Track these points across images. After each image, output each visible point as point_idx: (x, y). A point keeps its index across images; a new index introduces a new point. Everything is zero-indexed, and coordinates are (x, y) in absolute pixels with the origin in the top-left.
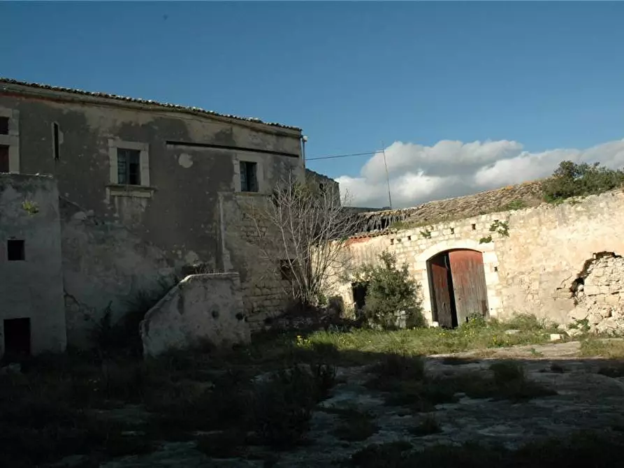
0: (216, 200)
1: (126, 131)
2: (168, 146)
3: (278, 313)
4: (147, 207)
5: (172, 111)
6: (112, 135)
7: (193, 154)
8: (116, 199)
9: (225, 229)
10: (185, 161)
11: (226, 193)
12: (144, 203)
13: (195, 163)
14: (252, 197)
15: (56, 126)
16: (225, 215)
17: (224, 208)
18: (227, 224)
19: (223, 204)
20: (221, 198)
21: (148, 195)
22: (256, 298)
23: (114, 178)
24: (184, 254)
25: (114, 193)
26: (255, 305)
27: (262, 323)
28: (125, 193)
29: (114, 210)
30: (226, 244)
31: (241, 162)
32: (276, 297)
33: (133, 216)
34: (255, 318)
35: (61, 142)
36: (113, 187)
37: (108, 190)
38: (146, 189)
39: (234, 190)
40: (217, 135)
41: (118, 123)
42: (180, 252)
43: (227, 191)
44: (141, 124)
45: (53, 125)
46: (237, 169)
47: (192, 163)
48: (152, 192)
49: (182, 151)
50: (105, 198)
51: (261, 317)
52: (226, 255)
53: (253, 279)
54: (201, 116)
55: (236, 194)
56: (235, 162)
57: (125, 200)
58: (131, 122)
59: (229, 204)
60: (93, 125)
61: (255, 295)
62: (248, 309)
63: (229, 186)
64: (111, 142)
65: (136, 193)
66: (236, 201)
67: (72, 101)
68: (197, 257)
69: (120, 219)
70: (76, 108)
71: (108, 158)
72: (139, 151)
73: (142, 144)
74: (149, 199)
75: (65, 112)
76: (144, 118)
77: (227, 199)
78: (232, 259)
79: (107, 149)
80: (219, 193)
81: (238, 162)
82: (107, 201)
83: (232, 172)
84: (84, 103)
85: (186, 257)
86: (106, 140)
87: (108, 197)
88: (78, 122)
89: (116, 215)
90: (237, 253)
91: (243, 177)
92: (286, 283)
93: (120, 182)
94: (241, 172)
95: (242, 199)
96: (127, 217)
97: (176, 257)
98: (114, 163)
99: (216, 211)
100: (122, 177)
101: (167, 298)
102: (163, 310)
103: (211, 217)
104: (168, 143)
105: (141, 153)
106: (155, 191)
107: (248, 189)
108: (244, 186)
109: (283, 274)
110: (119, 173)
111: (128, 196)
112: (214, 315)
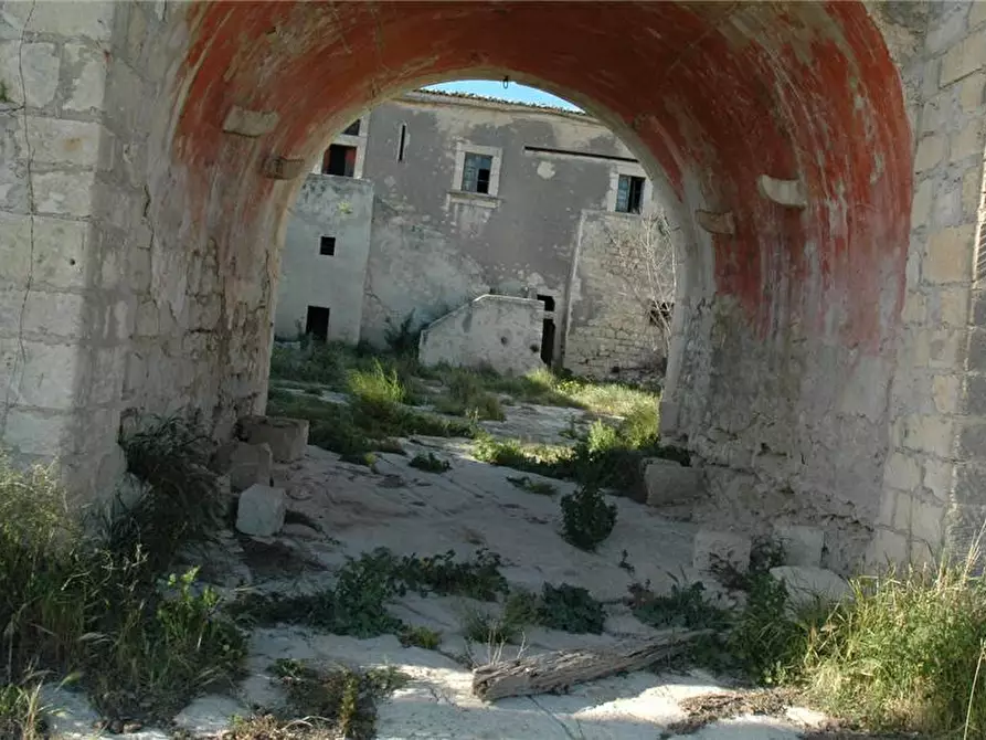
0: (579, 219)
1: (479, 134)
2: (527, 152)
3: (632, 364)
4: (489, 220)
5: (536, 112)
6: (461, 138)
7: (557, 163)
8: (456, 207)
9: (581, 254)
10: (545, 170)
11: (592, 212)
12: (487, 214)
13: (558, 173)
14: (628, 221)
15: (404, 127)
16: (584, 237)
17: (585, 229)
18: (583, 249)
19: (585, 224)
20: (584, 217)
21: (493, 205)
22: (606, 340)
23: (457, 185)
24: (526, 274)
25: (454, 200)
26: (603, 348)
27: (607, 370)
28: (466, 201)
29: (451, 218)
30: (578, 268)
31: (621, 176)
32: (637, 343)
33: (472, 226)
34: (598, 362)
35: (407, 143)
36: (454, 194)
37: (448, 196)
38: (491, 199)
39: (605, 209)
40: (593, 142)
41: (471, 126)
42: (521, 272)
43: (595, 209)
44: (497, 127)
45: (401, 128)
46: (614, 184)
47: (553, 173)
48: (499, 202)
49: (540, 160)
50: (444, 204)
51: (608, 365)
52: (576, 283)
53: (606, 317)
54: (574, 118)
55: (609, 214)
56: (612, 175)
57: (466, 210)
58: (485, 125)
59: (593, 226)
60: (442, 126)
61: (606, 336)
62: (592, 352)
63: (600, 204)
64: (459, 146)
65: (479, 203)
66: (603, 223)
67: (423, 102)
68: (542, 281)
69: (458, 228)
70: (427, 108)
71: (454, 163)
72: (491, 157)
73: (496, 149)
74: (493, 211)
75: (416, 113)
76: (502, 120)
77: (591, 218)
78: (583, 291)
79: (454, 152)
80: (584, 212)
81: (618, 176)
82: (446, 208)
83: (607, 187)
84: (435, 103)
85: (528, 278)
86: (455, 143)
87: (448, 204)
88: (431, 121)
89: (454, 224)
90: (593, 284)
91: (625, 195)
92: (652, 330)
93: (463, 188)
94: (620, 187)
95: (612, 221)
96: (466, 227)
97: (516, 276)
98: (459, 168)
99: (576, 232)
100: (468, 185)
101: (454, 313)
102: (445, 323)
103: (568, 238)
104: (527, 148)
105: (495, 158)
106: (503, 202)
107: (629, 210)
108: (624, 205)
109: (651, 319)
110: (464, 179)
111: (470, 205)
112: (504, 341)
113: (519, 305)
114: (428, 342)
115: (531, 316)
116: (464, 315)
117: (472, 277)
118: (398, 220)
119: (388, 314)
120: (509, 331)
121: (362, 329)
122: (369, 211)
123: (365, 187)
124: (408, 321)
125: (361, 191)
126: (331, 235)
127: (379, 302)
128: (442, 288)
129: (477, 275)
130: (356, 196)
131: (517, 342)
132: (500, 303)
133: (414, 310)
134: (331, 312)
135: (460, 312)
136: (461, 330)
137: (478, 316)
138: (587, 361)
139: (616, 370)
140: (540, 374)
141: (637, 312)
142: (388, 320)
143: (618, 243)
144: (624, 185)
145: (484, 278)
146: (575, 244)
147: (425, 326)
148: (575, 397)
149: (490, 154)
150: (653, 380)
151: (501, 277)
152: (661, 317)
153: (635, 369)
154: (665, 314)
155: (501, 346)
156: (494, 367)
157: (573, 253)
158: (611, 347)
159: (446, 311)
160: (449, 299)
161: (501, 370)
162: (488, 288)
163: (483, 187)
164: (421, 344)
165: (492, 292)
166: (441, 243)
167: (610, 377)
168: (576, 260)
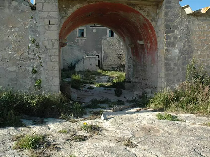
0: (102, 39)
2: (91, 28)
3: (116, 66)
4: (85, 42)
7: (96, 29)
8: (78, 40)
9: (103, 46)
10: (95, 31)
11: (104, 38)
12: (84, 41)
13: (97, 31)
14: (112, 39)
16: (103, 43)
17: (104, 41)
19: (103, 40)
20: (103, 39)
21: (85, 39)
23: (78, 35)
25: (77, 39)
26: (110, 64)
27: (111, 68)
28: (80, 39)
29: (77, 42)
30: (103, 49)
32: (116, 62)
33: (81, 43)
34: (109, 67)
36: (77, 37)
37: (76, 38)
38: (85, 37)
39: (107, 37)
42: (92, 51)
43: (105, 37)
48: (86, 38)
49: (93, 29)
51: (111, 67)
52: (103, 52)
53: (110, 58)
55: (108, 38)
56: (107, 30)
59: (105, 41)
61: (110, 62)
62: (108, 65)
65: (82, 39)
66: (107, 40)
68: (96, 52)
71: (76, 31)
73: (84, 28)
74: (85, 40)
77: (104, 39)
78: (104, 53)
80: (103, 38)
81: (109, 30)
82: (76, 40)
83: (107, 33)
85: (94, 52)
87: (76, 39)
89: (78, 43)
90: (106, 52)
91: (110, 34)
92: (119, 59)
93: (79, 36)
94: (109, 33)
96: (80, 43)
97: (91, 52)
98: (78, 32)
99: (102, 42)
100: (80, 35)
101: (81, 61)
102: (79, 63)
103: (100, 43)
104: (91, 27)
105: (84, 30)
106: (87, 38)
107: (112, 37)
108: (110, 36)
109: (118, 57)
110: (79, 34)
111: (81, 39)
112: (91, 65)
113: (93, 58)
114: (76, 67)
115: (96, 60)
116: (82, 61)
117: (83, 53)
119: (68, 62)
120: (91, 63)
121: (63, 66)
124: (72, 63)
127: (66, 60)
128: (77, 56)
131: (93, 65)
132: (89, 58)
133: (73, 61)
135: (82, 60)
136: (82, 64)
137: (85, 61)
138: (107, 67)
139: (113, 68)
140: (99, 71)
141: (116, 56)
142: (68, 64)
143: (110, 43)
144: (110, 32)
145: (85, 53)
146: (102, 45)
147: (75, 64)
148: (106, 74)
149: (83, 29)
150: (120, 69)
151: (88, 53)
152: (120, 57)
153: (116, 67)
154: (121, 56)
155: (90, 66)
156: (89, 69)
157: (102, 46)
158: (111, 63)
159: (79, 61)
160: (80, 58)
161: (91, 70)
162: (86, 55)
163: (83, 35)
164: (75, 68)
165: (87, 56)
166: (76, 47)
167: (112, 69)
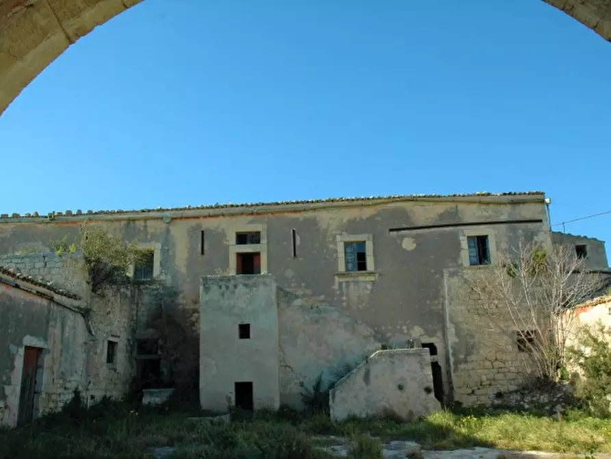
0: (442, 276)
1: (352, 227)
2: (391, 233)
3: (513, 388)
4: (372, 291)
5: (393, 202)
6: (339, 232)
7: (416, 237)
8: (344, 285)
9: (450, 304)
10: (408, 244)
11: (451, 270)
12: (369, 287)
13: (418, 245)
14: (482, 271)
15: (294, 231)
16: (449, 291)
17: (449, 284)
18: (451, 299)
19: (448, 280)
20: (446, 275)
21: (372, 278)
22: (486, 371)
23: (342, 268)
24: (408, 329)
25: (341, 280)
26: (484, 378)
27: (492, 396)
28: (351, 279)
29: (342, 295)
30: (450, 315)
31: (468, 237)
32: (513, 369)
33: (359, 297)
34: (483, 391)
35: (298, 242)
36: (341, 275)
37: (336, 278)
38: (371, 274)
39: (462, 265)
40: (441, 216)
41: (345, 221)
42: (404, 328)
43: (453, 267)
44: (364, 218)
45: (292, 232)
46: (464, 244)
47: (415, 245)
48: (377, 275)
49: (404, 236)
50: (334, 285)
51: (492, 392)
52: (451, 330)
53: (482, 351)
54: (421, 201)
55: (466, 269)
56: (461, 238)
57: (352, 286)
58: (355, 218)
59: (455, 280)
60: (323, 225)
61: (484, 368)
62: (476, 382)
63: (457, 263)
64: (338, 238)
65: (361, 279)
66: (462, 277)
67: (305, 210)
68: (422, 332)
69: (348, 301)
70: (310, 214)
71: (336, 251)
72: (364, 242)
73: (366, 235)
74: (373, 283)
75: (301, 219)
76: (367, 213)
77: (452, 275)
78: (458, 334)
79: (335, 244)
80: (445, 271)
81: (466, 238)
82: (336, 287)
83: (459, 248)
84: (314, 209)
85: (411, 331)
86: (334, 237)
87: (337, 284)
88: (313, 223)
89: (344, 298)
90: (464, 326)
91: (475, 252)
92: (524, 356)
93: (347, 269)
94: (469, 247)
95: (469, 273)
96: (354, 299)
97: (401, 331)
98: (341, 255)
99: (443, 287)
100: (350, 266)
101: (355, 371)
102: (348, 381)
103: (437, 295)
104: (391, 230)
105: (367, 243)
106: (380, 275)
107: (481, 262)
108: (475, 260)
109: (519, 347)
110: (347, 262)
111: (354, 282)
112: (400, 388)
113: (408, 354)
114: (336, 399)
115: (420, 362)
116: (362, 372)
117: (365, 337)
118: (298, 302)
119: (301, 380)
120: (402, 379)
121: (282, 396)
122: (274, 297)
123: (268, 281)
124: (319, 382)
125: (264, 283)
126: (246, 322)
127: (293, 371)
128: (342, 351)
129: (369, 336)
130: (261, 287)
131: (412, 386)
132: (391, 356)
133: (323, 372)
134: (254, 385)
135: (359, 369)
136: (363, 384)
137: (375, 370)
138: (473, 392)
139: (499, 395)
140: (440, 417)
141: (507, 344)
142: (302, 385)
143: (478, 290)
144: (472, 244)
145: (374, 336)
146: (444, 298)
147: (332, 385)
149: (363, 240)
150: (535, 399)
151: (389, 335)
152: (528, 344)
153: (516, 391)
154: (531, 340)
155: (398, 391)
156: (396, 410)
157: (443, 304)
158: (491, 376)
159: (348, 369)
160: (350, 359)
161: (403, 413)
162: (379, 345)
163: (362, 266)
164: (330, 402)
165: (384, 347)
166: (335, 315)
167: (496, 402)
168: (447, 309)
